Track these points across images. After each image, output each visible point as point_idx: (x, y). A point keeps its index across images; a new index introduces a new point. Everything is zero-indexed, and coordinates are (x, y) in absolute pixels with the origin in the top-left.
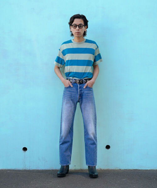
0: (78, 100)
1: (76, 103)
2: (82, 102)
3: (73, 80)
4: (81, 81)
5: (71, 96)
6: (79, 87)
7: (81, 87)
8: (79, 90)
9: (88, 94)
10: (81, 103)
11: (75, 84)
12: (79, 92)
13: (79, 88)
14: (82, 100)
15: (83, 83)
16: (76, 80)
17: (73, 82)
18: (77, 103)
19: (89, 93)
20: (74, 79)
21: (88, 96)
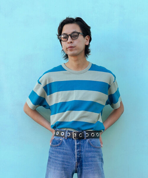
0: (74, 168)
1: (71, 173)
2: (81, 172)
3: (67, 133)
4: (81, 135)
5: (63, 161)
6: (77, 145)
7: (79, 145)
8: (76, 151)
9: (93, 159)
10: (79, 173)
11: (70, 140)
12: (76, 154)
13: (76, 147)
14: (81, 169)
15: (83, 138)
16: (71, 132)
17: (66, 136)
18: (73, 174)
19: (94, 157)
20: (69, 131)
21: (92, 161)
